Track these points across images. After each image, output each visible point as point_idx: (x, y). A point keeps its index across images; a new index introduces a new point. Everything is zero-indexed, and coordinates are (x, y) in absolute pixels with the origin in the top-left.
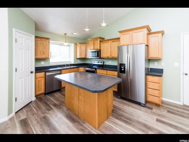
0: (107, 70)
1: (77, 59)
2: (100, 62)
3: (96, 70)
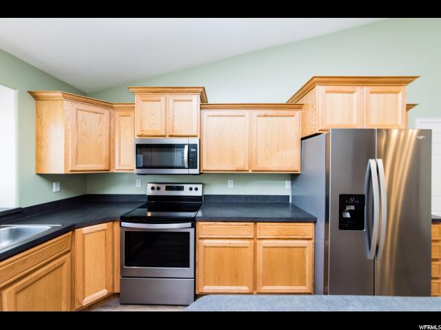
2: (187, 187)
3: (194, 226)
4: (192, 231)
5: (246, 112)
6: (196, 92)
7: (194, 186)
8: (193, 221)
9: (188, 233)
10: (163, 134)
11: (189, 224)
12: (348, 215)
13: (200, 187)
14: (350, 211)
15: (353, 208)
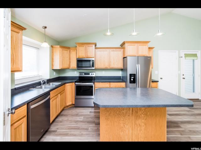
0: (110, 82)
1: (53, 71)
2: (90, 73)
3: (94, 84)
4: (93, 85)
5: (108, 50)
6: (94, 44)
7: (93, 73)
8: (94, 82)
9: (93, 86)
10: (85, 57)
11: (93, 83)
12: (132, 80)
13: (94, 73)
14: (133, 78)
15: (133, 77)
